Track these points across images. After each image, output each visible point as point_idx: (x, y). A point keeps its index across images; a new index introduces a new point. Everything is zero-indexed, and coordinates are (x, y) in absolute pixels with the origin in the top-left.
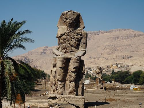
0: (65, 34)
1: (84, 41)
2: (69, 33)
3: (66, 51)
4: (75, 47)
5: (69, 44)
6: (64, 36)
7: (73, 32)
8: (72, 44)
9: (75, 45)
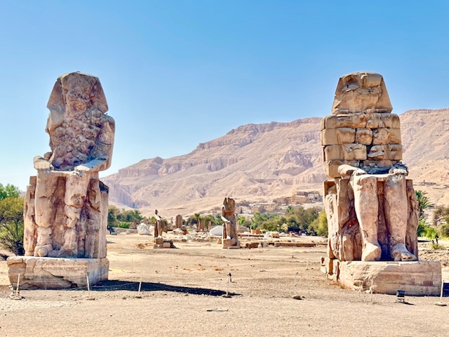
0: (64, 125)
1: (105, 138)
2: (72, 121)
3: (64, 161)
4: (85, 153)
5: (72, 145)
6: (61, 129)
7: (81, 120)
8: (78, 145)
9: (85, 148)
